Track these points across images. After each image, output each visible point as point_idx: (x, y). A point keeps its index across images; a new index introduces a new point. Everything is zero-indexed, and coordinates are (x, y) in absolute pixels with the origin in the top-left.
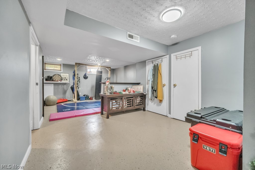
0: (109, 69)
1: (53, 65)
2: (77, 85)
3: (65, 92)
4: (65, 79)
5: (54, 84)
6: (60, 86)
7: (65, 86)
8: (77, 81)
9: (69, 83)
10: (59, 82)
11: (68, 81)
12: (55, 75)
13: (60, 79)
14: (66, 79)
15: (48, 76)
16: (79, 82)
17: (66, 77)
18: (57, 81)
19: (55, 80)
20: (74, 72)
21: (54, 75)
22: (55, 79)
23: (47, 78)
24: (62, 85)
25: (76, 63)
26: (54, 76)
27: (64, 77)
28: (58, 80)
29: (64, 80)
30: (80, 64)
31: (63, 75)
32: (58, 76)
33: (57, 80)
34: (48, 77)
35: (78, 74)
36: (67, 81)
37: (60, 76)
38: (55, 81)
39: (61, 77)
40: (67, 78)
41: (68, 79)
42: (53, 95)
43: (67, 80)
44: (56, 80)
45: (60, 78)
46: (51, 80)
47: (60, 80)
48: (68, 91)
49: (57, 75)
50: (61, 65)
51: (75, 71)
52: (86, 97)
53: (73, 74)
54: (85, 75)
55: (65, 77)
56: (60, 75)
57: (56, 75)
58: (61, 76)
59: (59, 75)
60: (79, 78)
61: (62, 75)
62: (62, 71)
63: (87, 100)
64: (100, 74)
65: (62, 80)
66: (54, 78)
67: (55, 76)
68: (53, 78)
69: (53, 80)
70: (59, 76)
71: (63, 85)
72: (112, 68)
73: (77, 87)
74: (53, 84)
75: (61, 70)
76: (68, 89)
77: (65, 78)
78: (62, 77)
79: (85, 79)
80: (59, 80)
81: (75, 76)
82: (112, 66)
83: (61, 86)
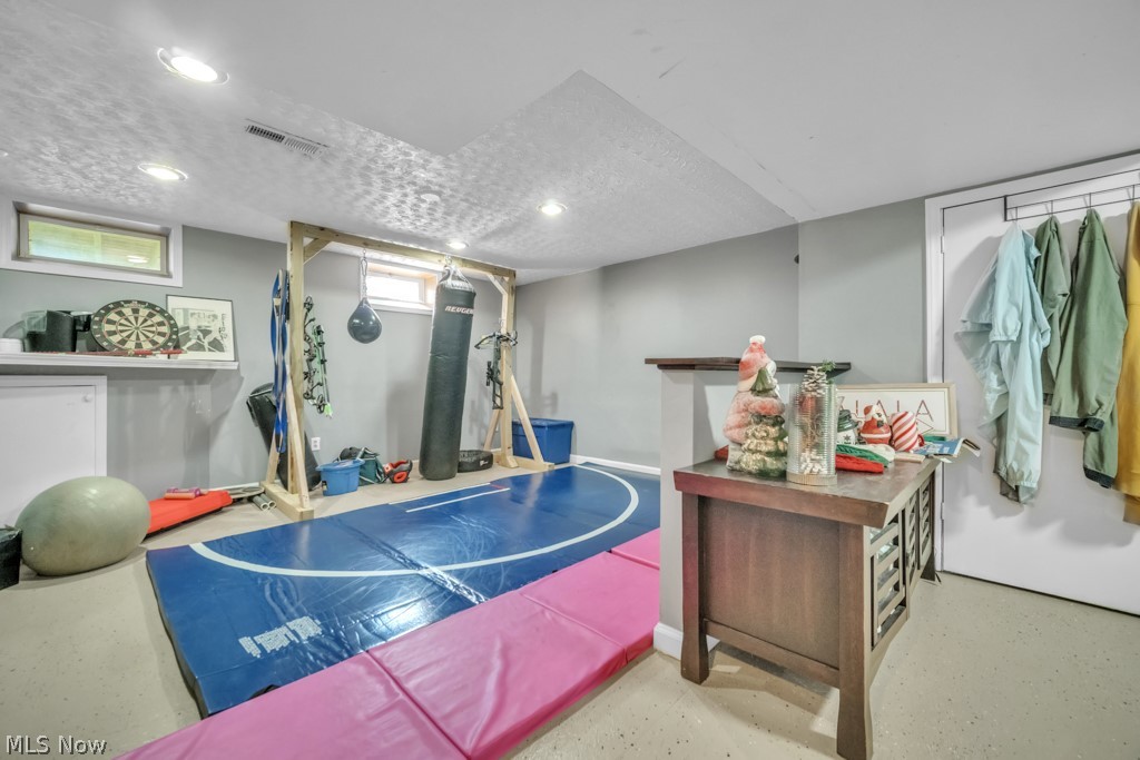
0: (507, 279)
1: (97, 234)
2: (305, 386)
3: (202, 438)
4: (206, 342)
5: (112, 374)
6: (165, 393)
7: (204, 395)
8: (301, 357)
9: (234, 366)
10: (159, 360)
11: (228, 355)
12: (118, 304)
13: (161, 340)
14: (210, 338)
15: (54, 309)
16: (323, 362)
17: (214, 327)
18: (136, 355)
19: (123, 342)
20: (282, 289)
21: (107, 309)
22: (115, 339)
23: (43, 330)
24: (182, 388)
25: (293, 224)
26: (113, 316)
27: (193, 324)
28: (147, 346)
29: (199, 347)
30: (322, 229)
31: (185, 310)
32: (144, 312)
33: (139, 345)
34: (53, 317)
35: (309, 306)
36: (216, 355)
37: (158, 318)
38: (123, 353)
39: (175, 325)
40: (215, 334)
41: (228, 343)
42: (103, 472)
43: (216, 345)
44: (130, 345)
45: (165, 329)
46: (81, 343)
47: (165, 346)
48: (226, 427)
49: (136, 311)
50: (164, 235)
51: (292, 282)
52: (362, 467)
53: (278, 302)
54: (362, 313)
55: (204, 324)
56: (162, 312)
57: (127, 311)
58: (170, 318)
59: (152, 306)
60: (319, 332)
61: (176, 306)
62: (177, 280)
63: (367, 483)
64: (459, 310)
65: (177, 347)
66: (107, 327)
67: (120, 314)
68: (100, 331)
69: (96, 348)
70: (151, 315)
71: (188, 383)
72: (524, 275)
73: (308, 396)
74: (104, 379)
75: (169, 275)
76: (225, 414)
77: (206, 332)
78: (180, 324)
79: (363, 341)
80: (154, 343)
81: (288, 318)
82: (523, 264)
83: (175, 390)
